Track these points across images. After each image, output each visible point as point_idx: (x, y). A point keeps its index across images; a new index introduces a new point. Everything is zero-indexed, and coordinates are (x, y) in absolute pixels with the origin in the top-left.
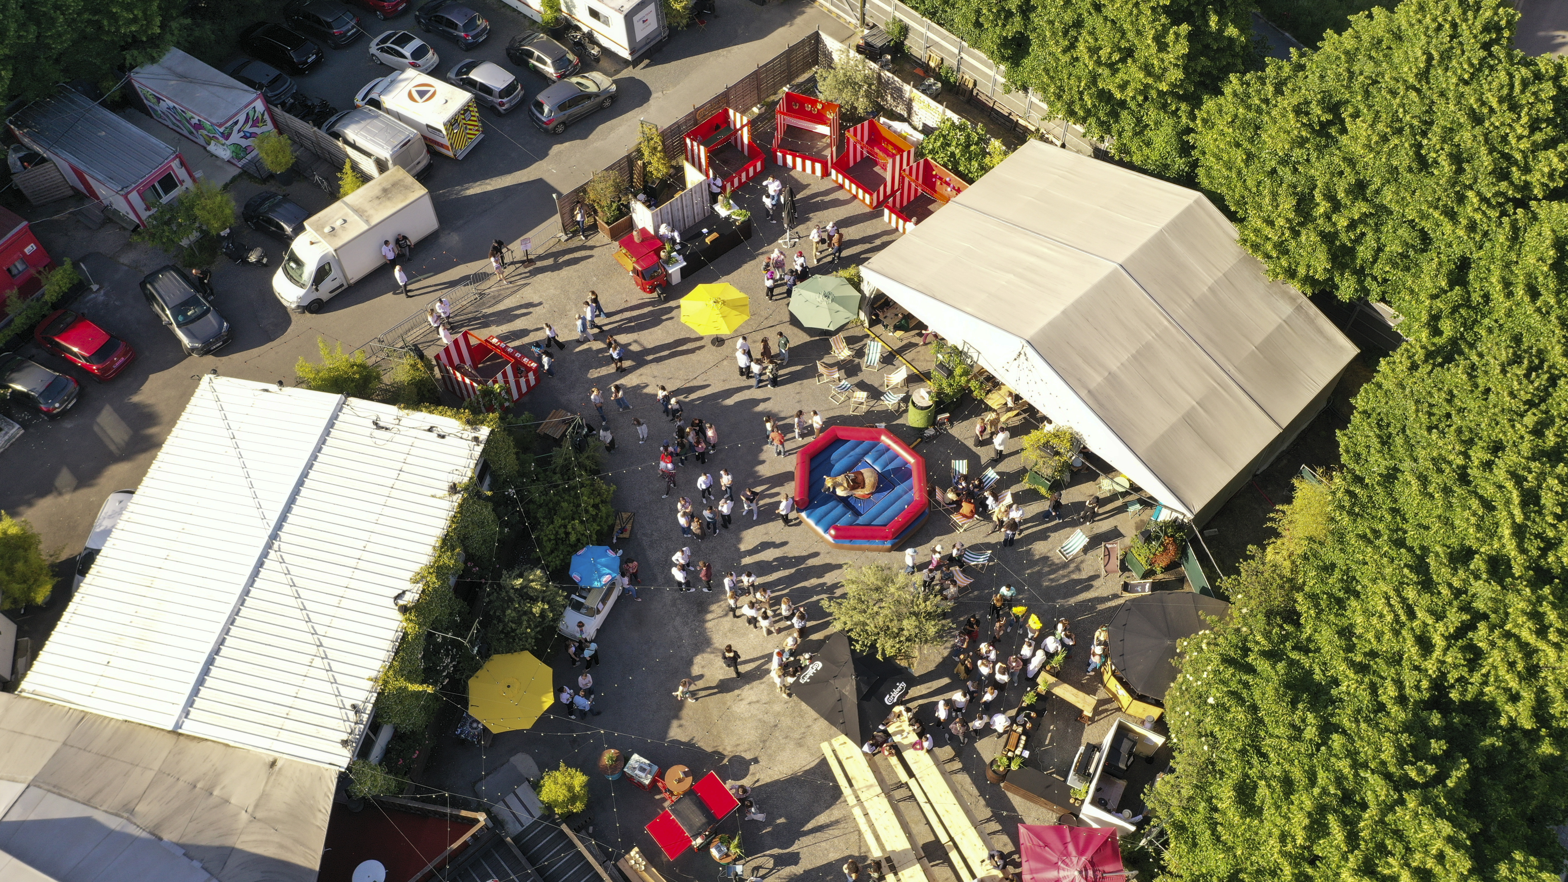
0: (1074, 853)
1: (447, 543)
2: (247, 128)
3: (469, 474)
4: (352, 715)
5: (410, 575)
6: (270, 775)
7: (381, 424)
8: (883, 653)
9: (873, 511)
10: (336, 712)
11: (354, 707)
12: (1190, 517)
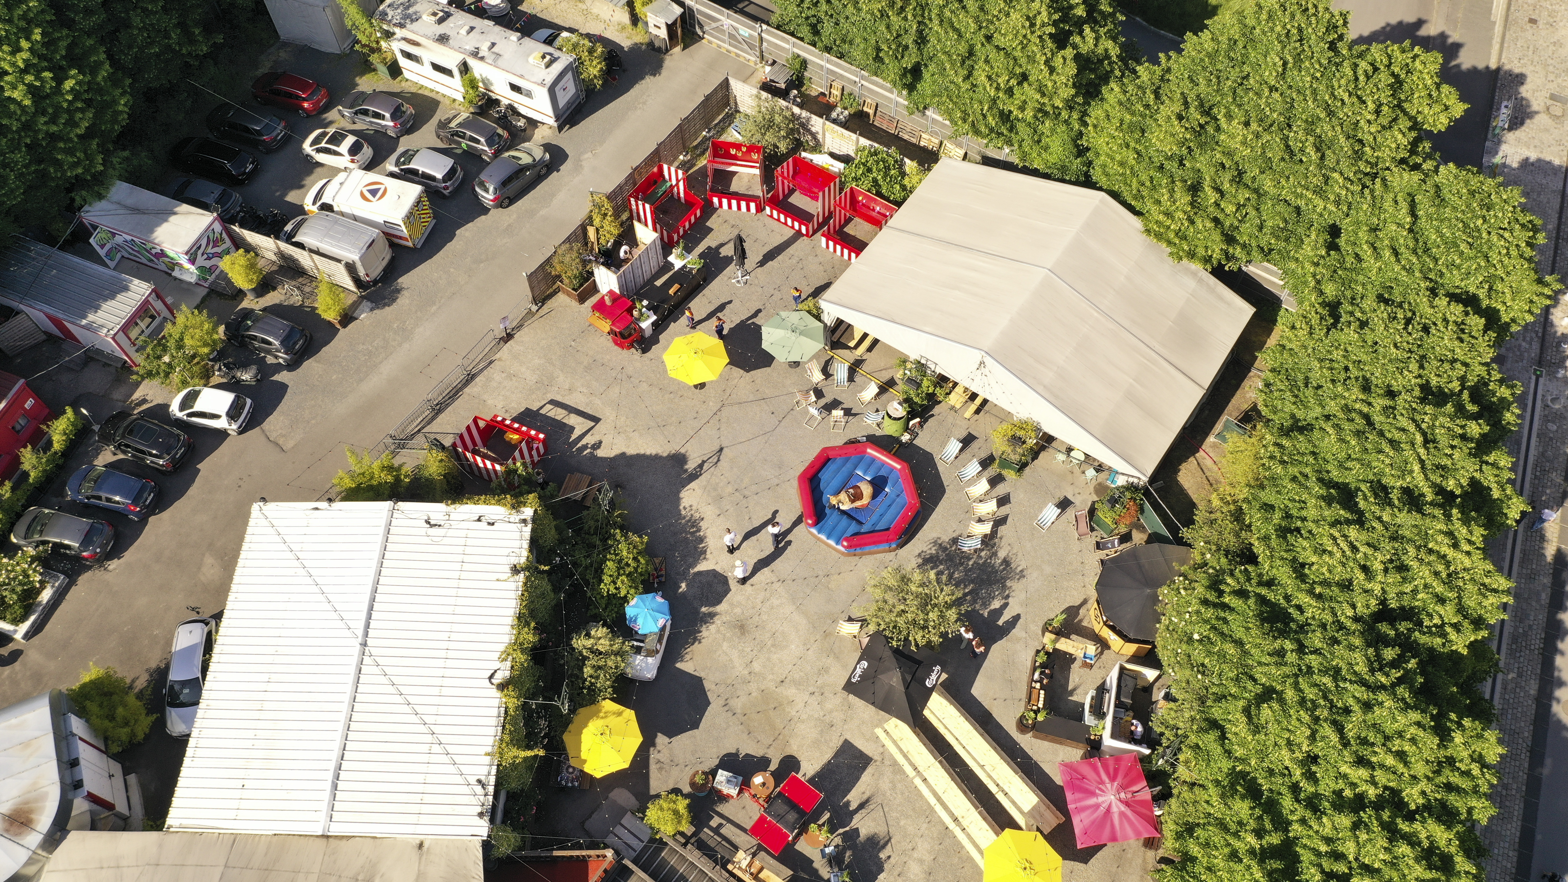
0: (1107, 780)
1: (522, 619)
2: (210, 250)
3: (525, 553)
4: (479, 789)
5: (498, 655)
6: (421, 856)
7: (432, 522)
8: (917, 645)
9: (874, 518)
10: (466, 790)
11: (479, 781)
12: (1145, 479)
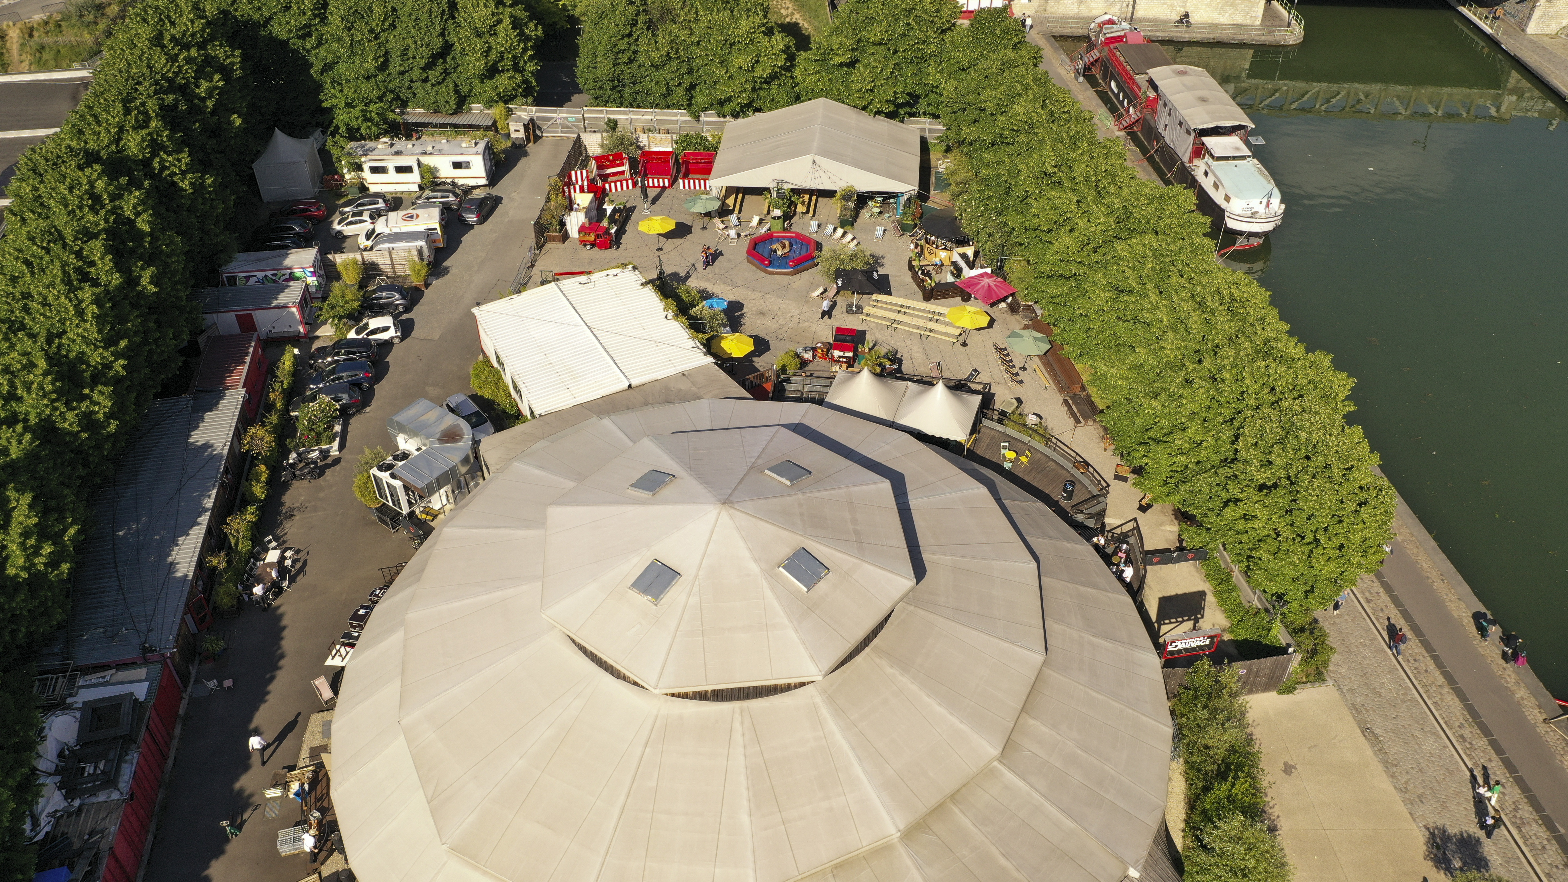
3: (643, 279)
4: (695, 349)
5: (662, 310)
6: (686, 378)
7: (583, 283)
10: (689, 350)
11: (693, 347)
12: (917, 188)
